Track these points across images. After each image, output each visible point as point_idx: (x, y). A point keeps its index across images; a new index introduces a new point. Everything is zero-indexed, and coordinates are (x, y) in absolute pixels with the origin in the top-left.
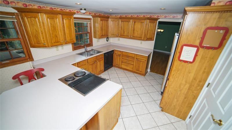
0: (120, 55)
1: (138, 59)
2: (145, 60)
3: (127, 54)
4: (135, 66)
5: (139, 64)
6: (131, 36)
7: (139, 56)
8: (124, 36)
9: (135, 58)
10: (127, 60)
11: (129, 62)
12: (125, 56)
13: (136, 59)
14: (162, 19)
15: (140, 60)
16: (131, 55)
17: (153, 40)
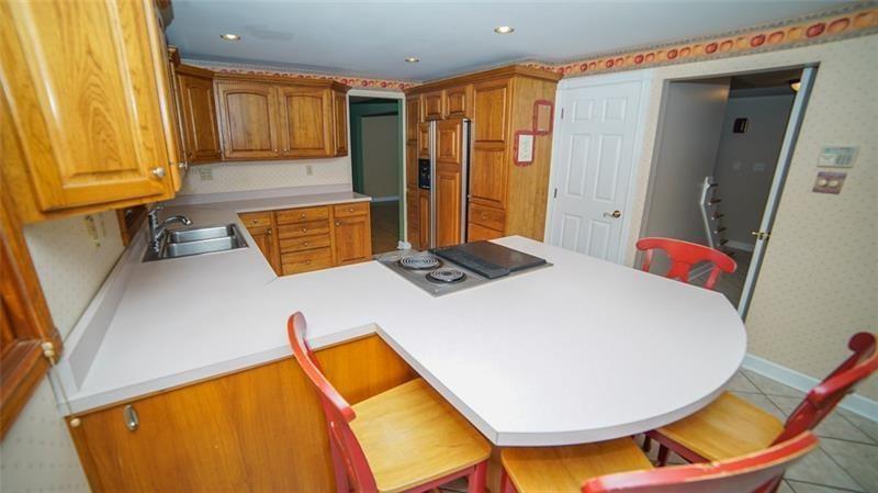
0: (270, 229)
1: (344, 220)
2: (366, 215)
3: (299, 216)
4: (337, 250)
5: (350, 237)
6: (280, 147)
7: (344, 210)
8: (251, 150)
9: (331, 219)
10: (304, 239)
11: (312, 241)
12: (292, 226)
13: (336, 219)
14: (357, 88)
15: (349, 221)
16: (315, 214)
17: (346, 155)
